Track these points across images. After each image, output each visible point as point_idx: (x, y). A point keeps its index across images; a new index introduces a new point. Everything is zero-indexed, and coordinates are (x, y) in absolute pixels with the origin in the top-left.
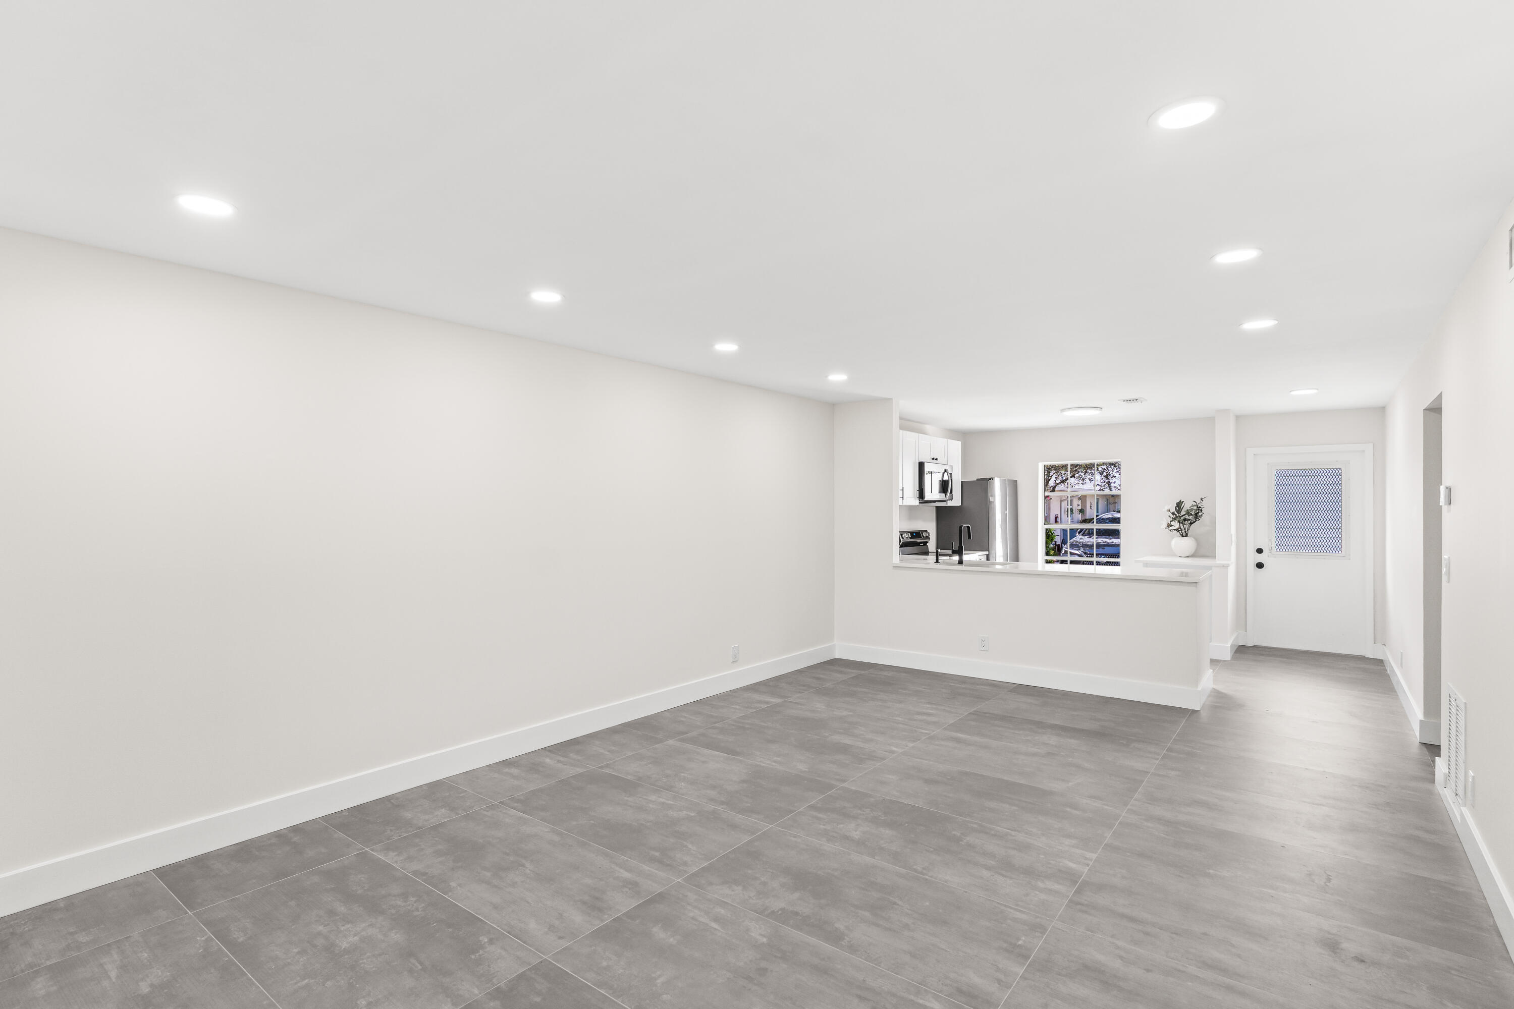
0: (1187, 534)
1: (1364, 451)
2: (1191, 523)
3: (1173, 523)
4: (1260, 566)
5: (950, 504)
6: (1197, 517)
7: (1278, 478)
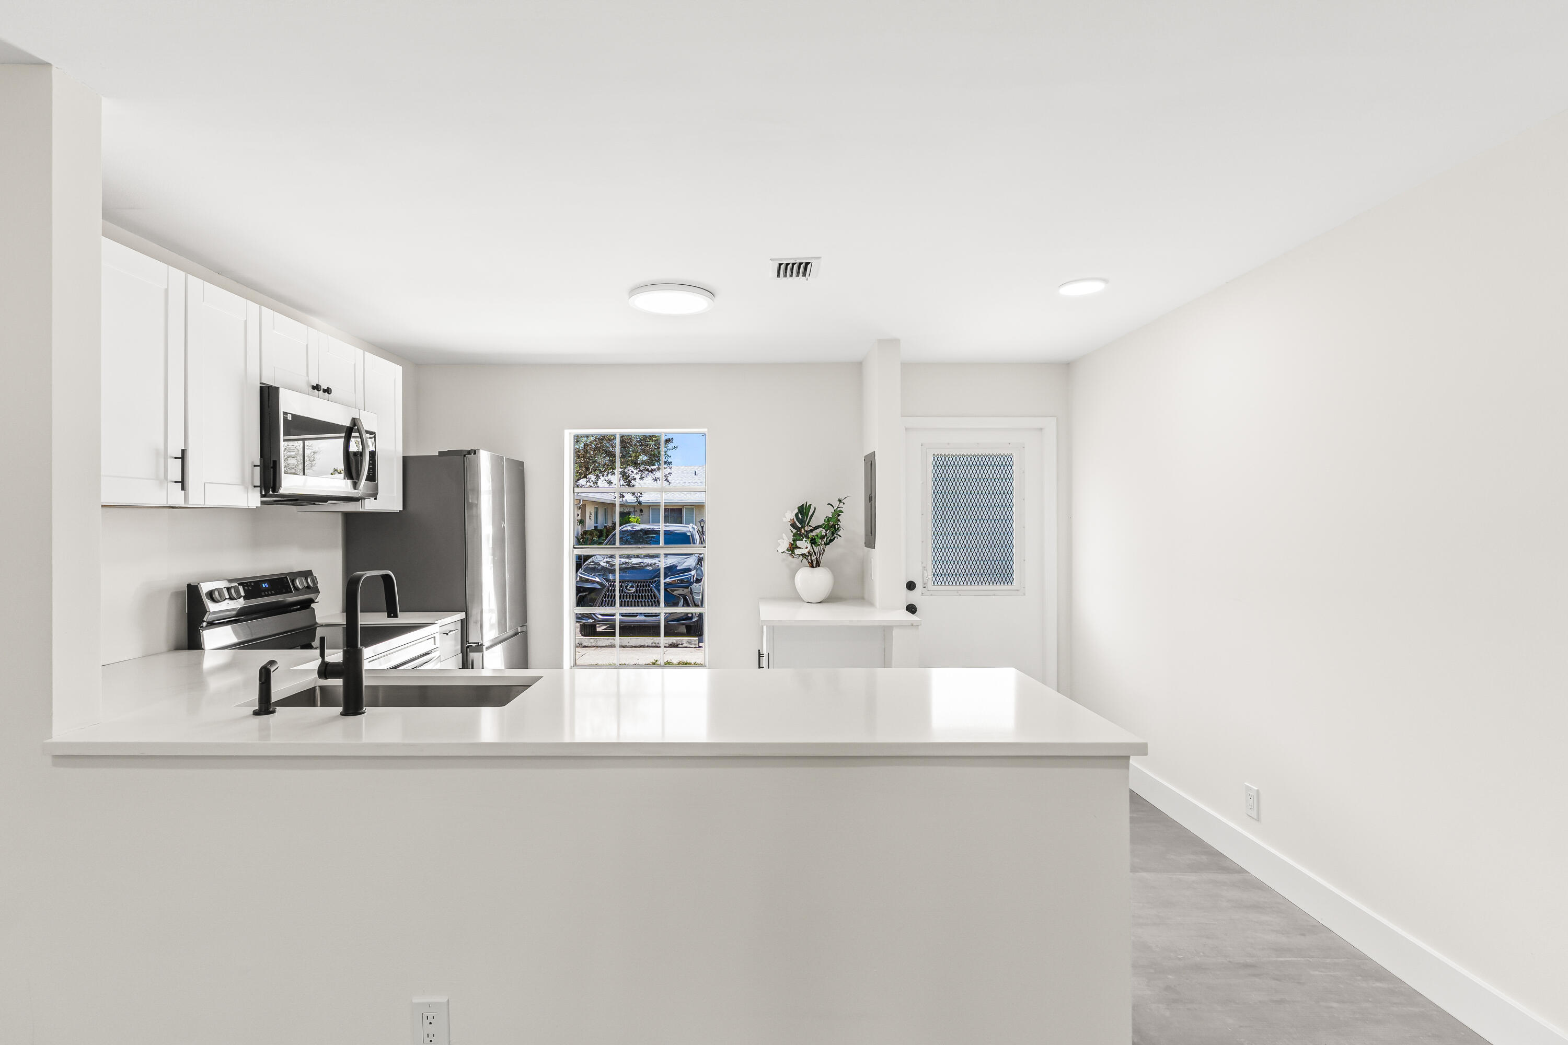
0: (820, 563)
2: (827, 544)
3: (797, 544)
4: (911, 609)
5: (370, 505)
6: (833, 531)
7: (936, 468)
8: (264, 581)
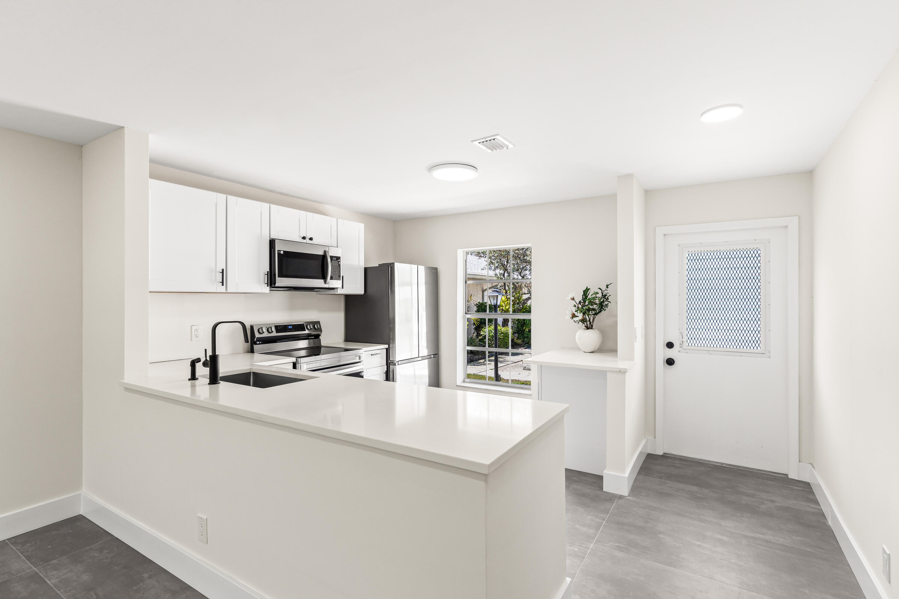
0: (592, 326)
1: (786, 227)
2: (596, 314)
3: (576, 314)
4: (670, 362)
6: (602, 306)
7: (690, 261)
8: (290, 325)
